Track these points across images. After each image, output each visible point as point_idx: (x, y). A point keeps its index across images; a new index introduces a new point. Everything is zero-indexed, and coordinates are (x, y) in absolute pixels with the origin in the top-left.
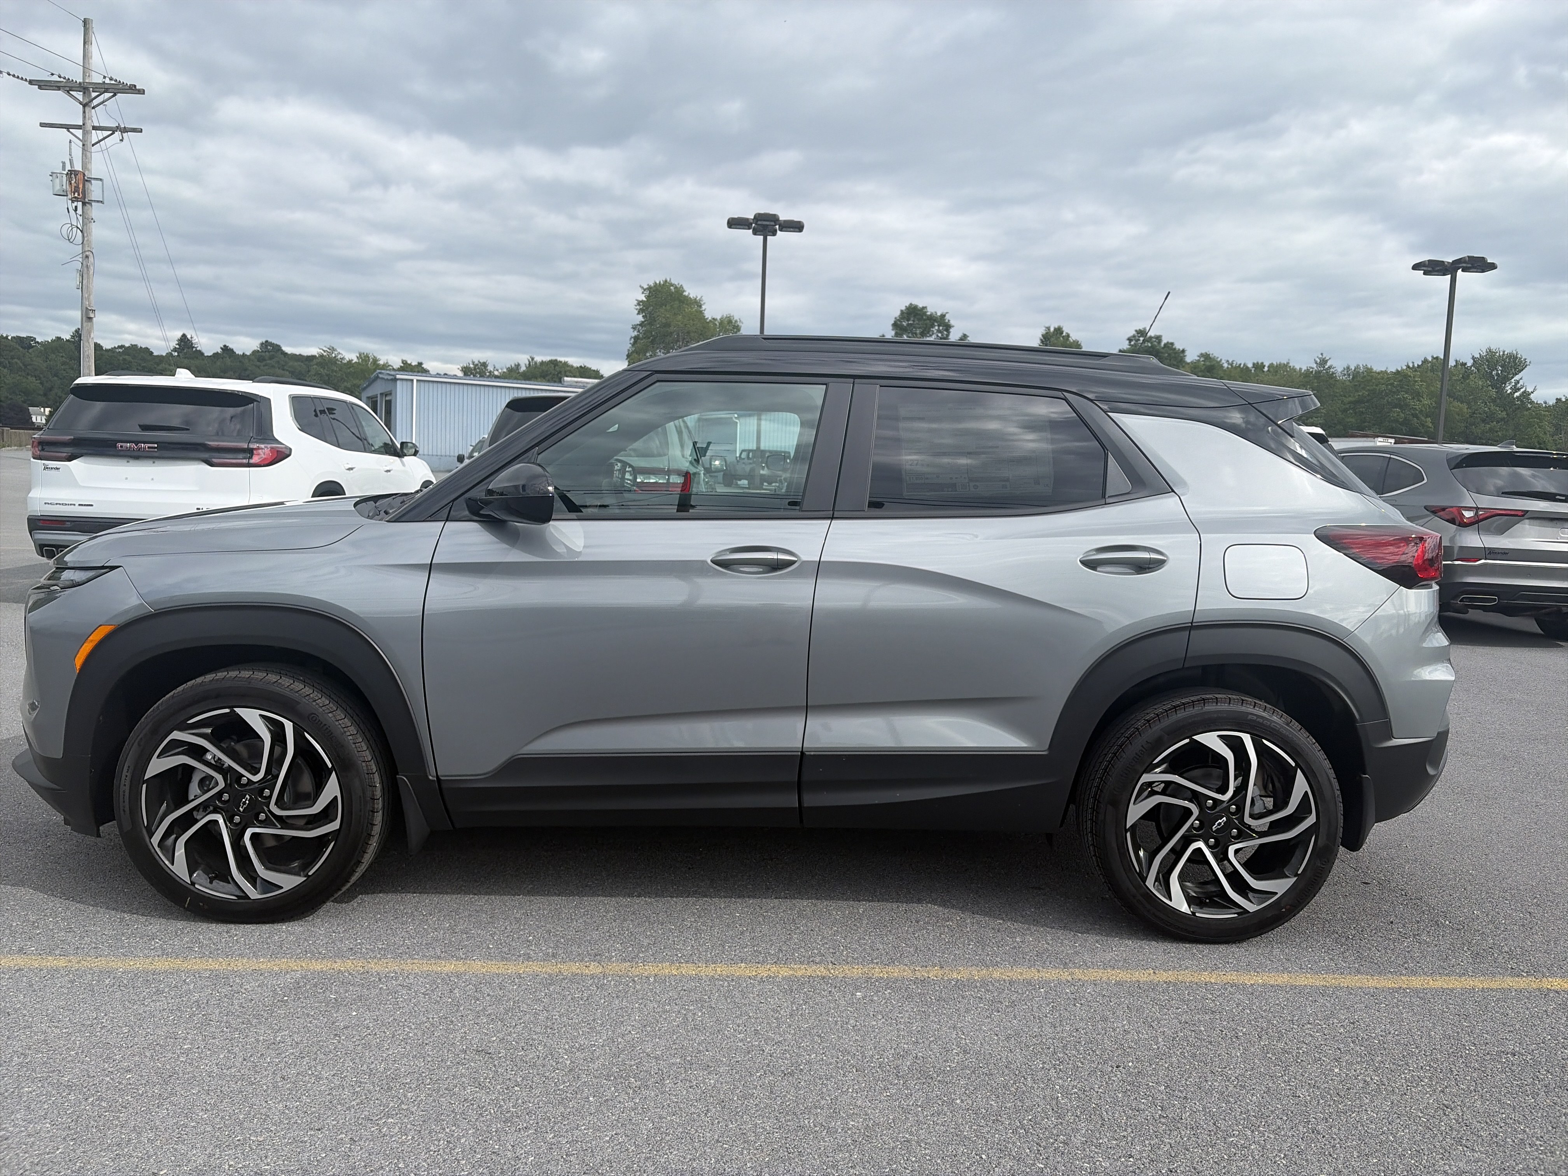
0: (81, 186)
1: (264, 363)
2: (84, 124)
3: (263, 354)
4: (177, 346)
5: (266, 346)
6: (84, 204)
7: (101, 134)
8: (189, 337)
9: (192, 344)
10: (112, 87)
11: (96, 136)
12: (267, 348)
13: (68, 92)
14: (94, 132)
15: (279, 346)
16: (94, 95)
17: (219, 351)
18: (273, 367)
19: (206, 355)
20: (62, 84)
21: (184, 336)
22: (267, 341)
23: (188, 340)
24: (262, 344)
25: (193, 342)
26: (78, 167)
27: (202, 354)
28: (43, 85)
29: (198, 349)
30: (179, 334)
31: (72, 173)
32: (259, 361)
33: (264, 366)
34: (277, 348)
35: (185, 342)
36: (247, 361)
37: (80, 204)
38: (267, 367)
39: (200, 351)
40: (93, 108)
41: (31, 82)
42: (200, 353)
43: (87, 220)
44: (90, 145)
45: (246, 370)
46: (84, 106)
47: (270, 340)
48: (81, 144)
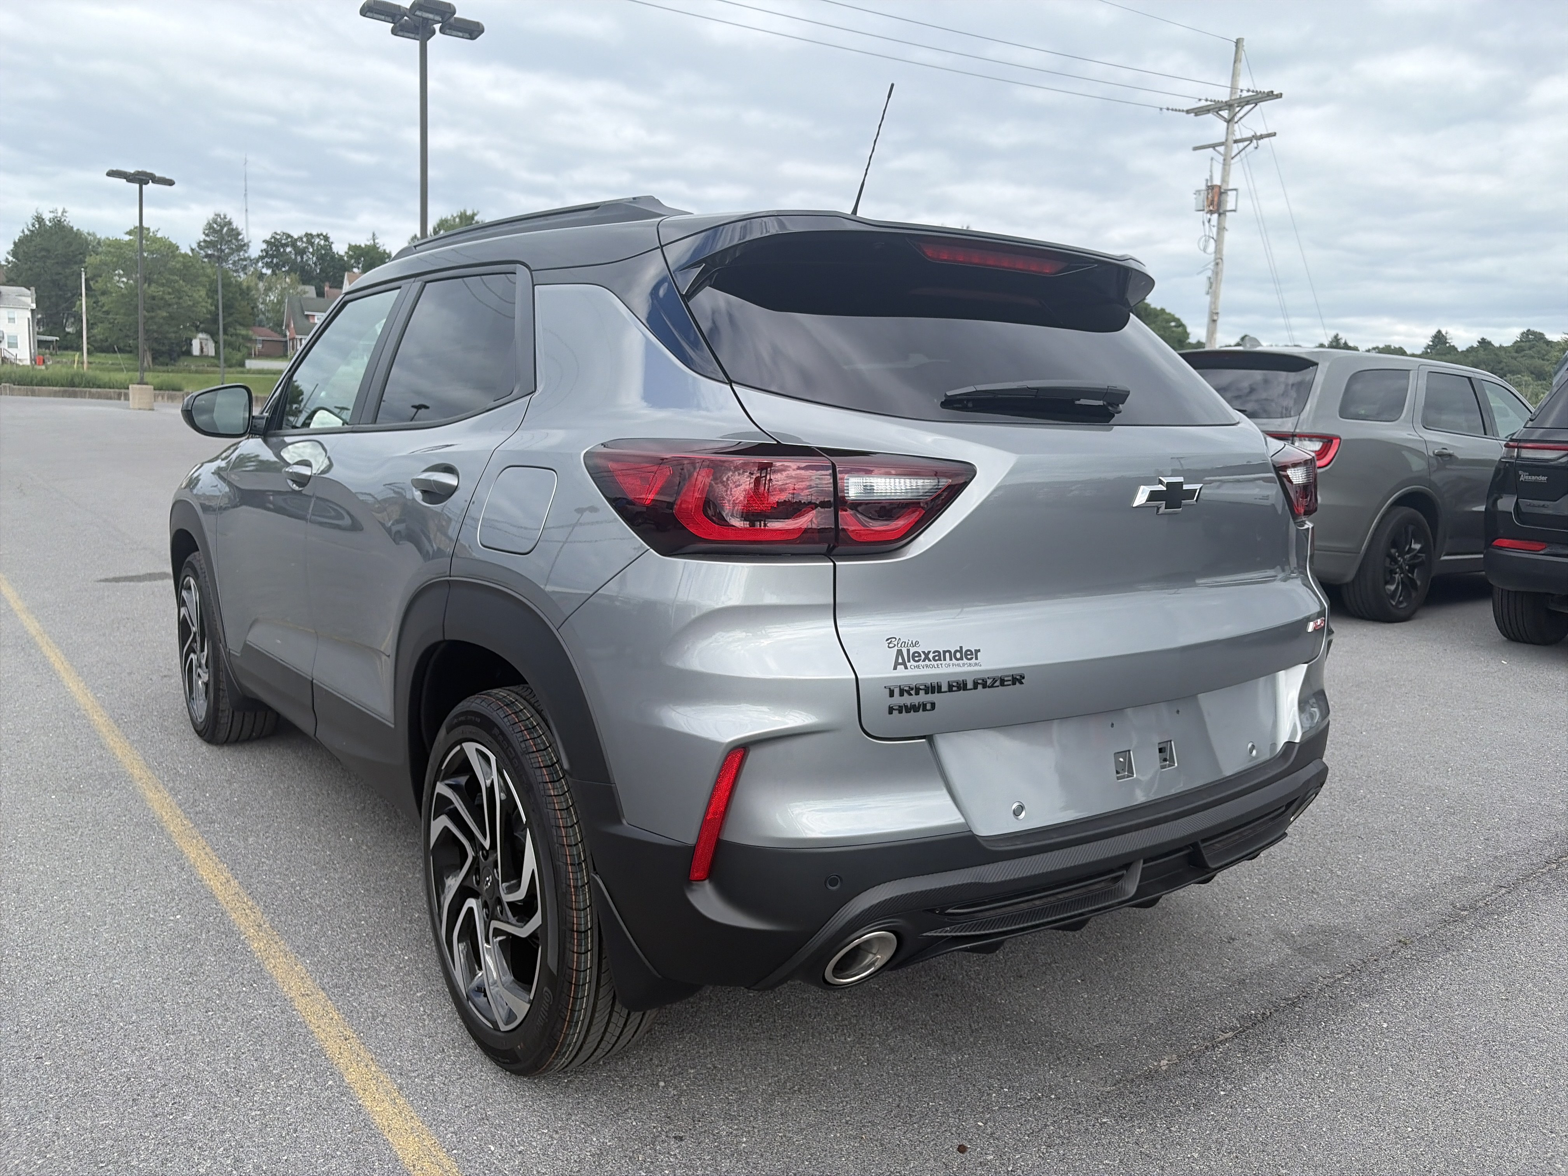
0: (1216, 199)
1: (1523, 354)
2: (1226, 140)
3: (1523, 344)
4: (1431, 343)
5: (1528, 335)
6: (1220, 215)
7: (1241, 145)
8: (1444, 333)
9: (1446, 339)
10: (1253, 98)
11: (1236, 148)
12: (1527, 337)
13: (1217, 113)
14: (1235, 145)
15: (1542, 334)
16: (1238, 109)
17: (1475, 345)
18: (1533, 357)
19: (1460, 350)
20: (1212, 107)
21: (1439, 332)
22: (1529, 330)
23: (1443, 336)
24: (1523, 334)
25: (1448, 337)
26: (1217, 181)
27: (1456, 349)
28: (1198, 112)
29: (1452, 344)
30: (1434, 332)
31: (1211, 188)
32: (1517, 352)
33: (1522, 357)
34: (1540, 337)
35: (1439, 339)
36: (1503, 353)
37: (1215, 216)
38: (1525, 358)
39: (1454, 346)
40: (1237, 122)
41: (1188, 112)
42: (1454, 348)
43: (1221, 229)
44: (1229, 158)
45: (1500, 362)
46: (1228, 121)
47: (1532, 329)
48: (1222, 158)
